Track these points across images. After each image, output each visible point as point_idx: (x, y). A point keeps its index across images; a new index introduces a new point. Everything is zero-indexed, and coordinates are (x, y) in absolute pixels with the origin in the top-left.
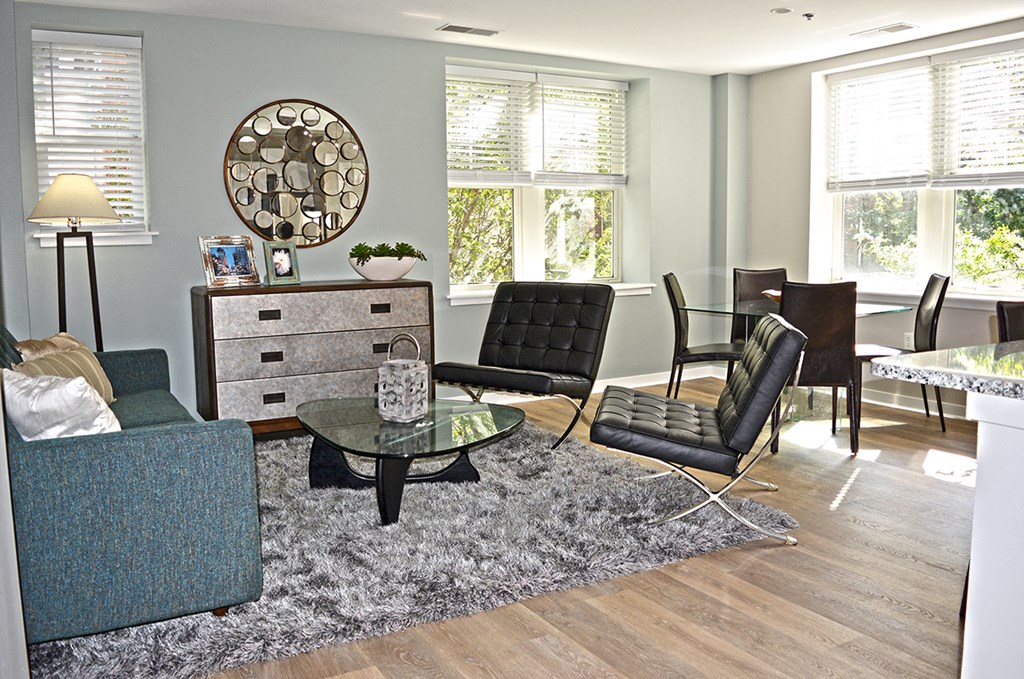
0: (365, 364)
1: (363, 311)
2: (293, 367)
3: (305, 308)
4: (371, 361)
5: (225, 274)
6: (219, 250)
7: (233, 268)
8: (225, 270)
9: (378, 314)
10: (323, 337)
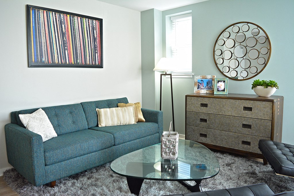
0: (239, 131)
1: (240, 109)
2: (210, 126)
3: (217, 104)
4: (241, 130)
5: (202, 89)
6: (202, 80)
7: (205, 87)
8: (202, 87)
9: (246, 111)
10: (222, 117)
